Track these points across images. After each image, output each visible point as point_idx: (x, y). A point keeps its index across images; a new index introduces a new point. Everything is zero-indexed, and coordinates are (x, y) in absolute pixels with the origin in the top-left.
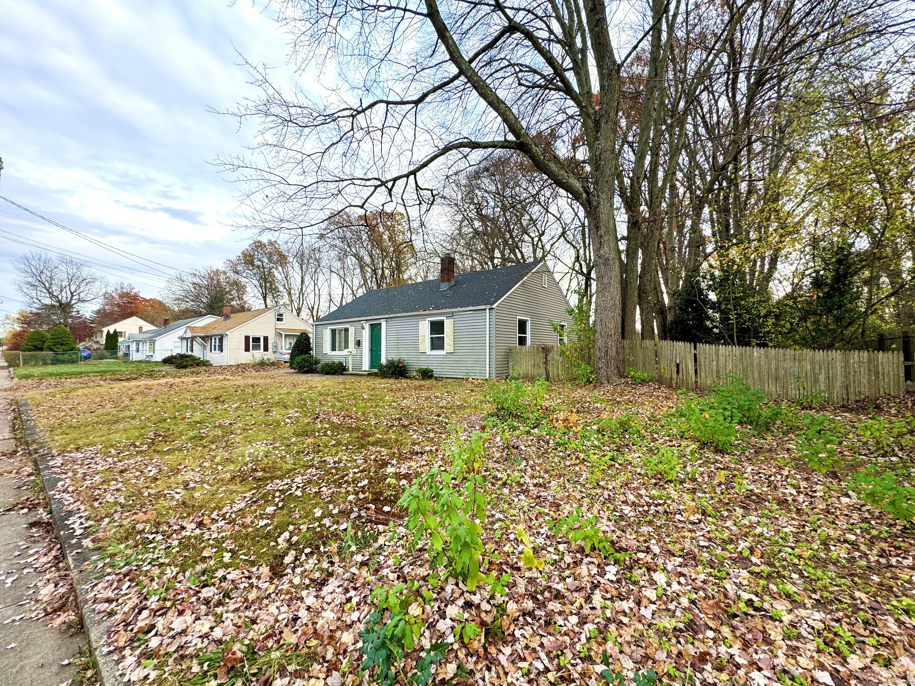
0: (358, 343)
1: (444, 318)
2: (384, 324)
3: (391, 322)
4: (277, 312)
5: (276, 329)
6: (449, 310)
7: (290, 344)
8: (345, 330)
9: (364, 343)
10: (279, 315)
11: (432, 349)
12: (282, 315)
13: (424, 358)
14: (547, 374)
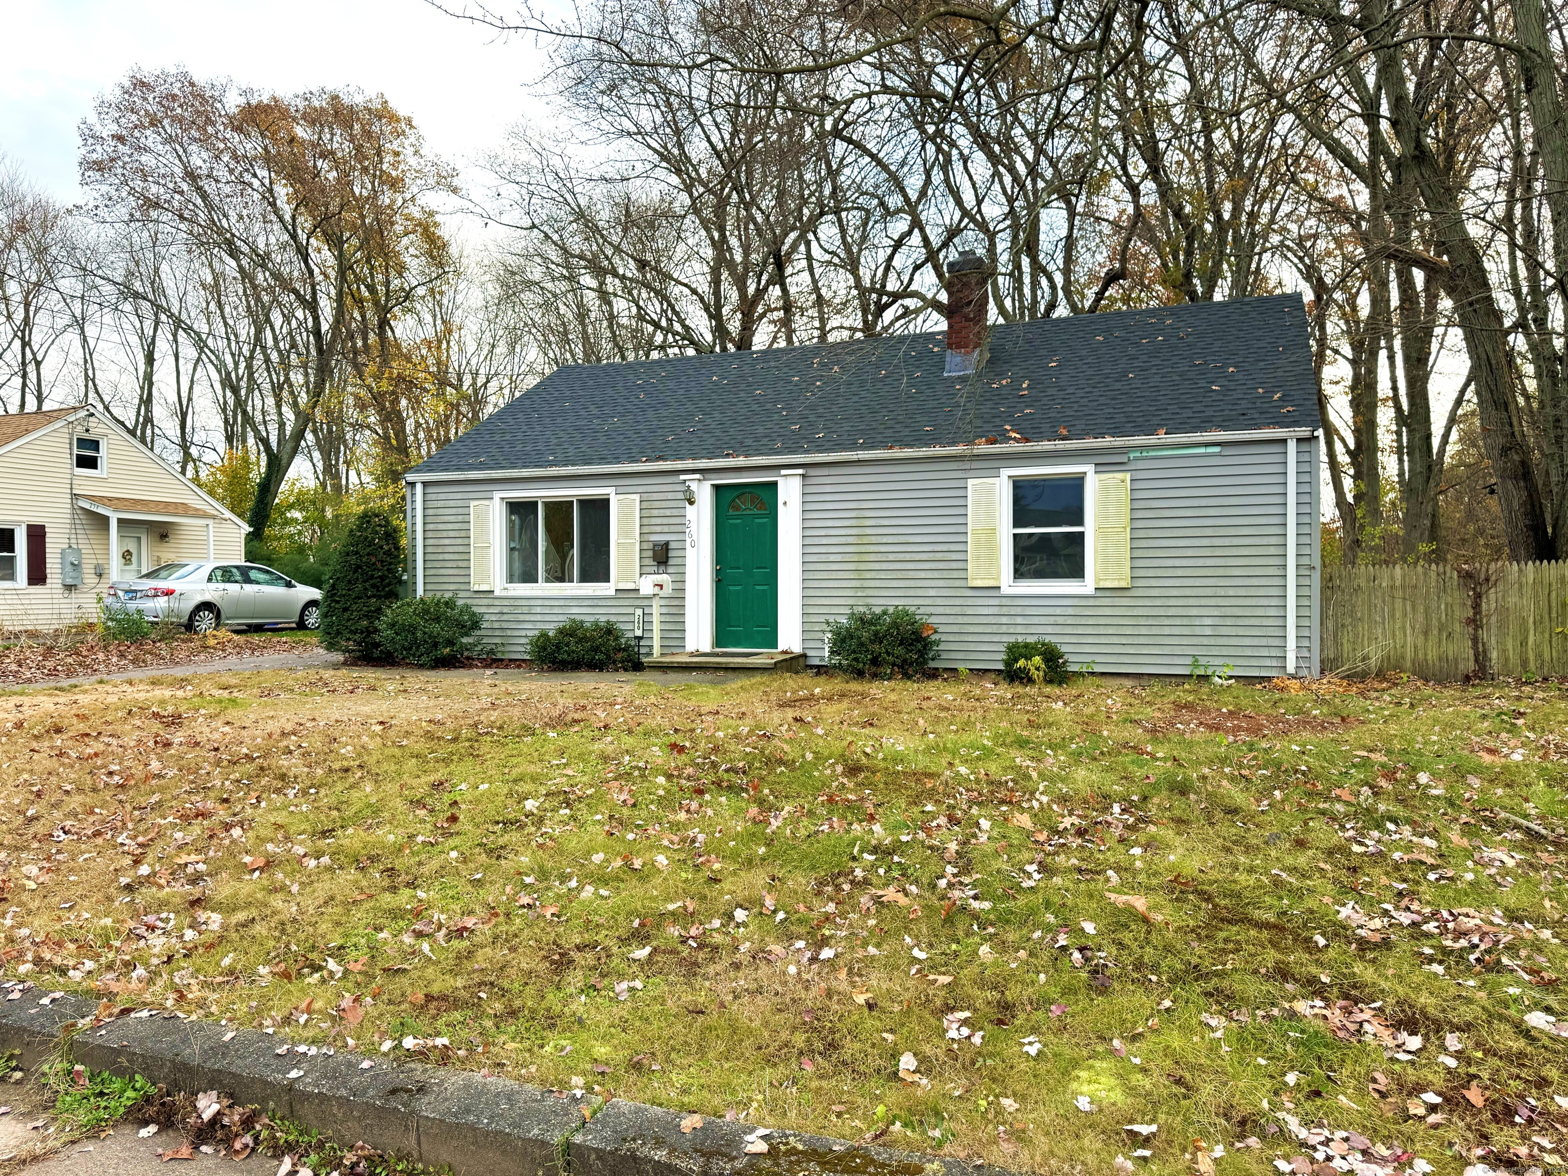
0: (661, 556)
1: (1088, 469)
2: (789, 489)
3: (826, 481)
4: (79, 431)
5: (75, 496)
6: (1108, 441)
7: (127, 556)
8: (587, 504)
9: (690, 553)
10: (82, 442)
11: (1019, 574)
12: (95, 445)
13: (986, 607)
14: (1481, 658)
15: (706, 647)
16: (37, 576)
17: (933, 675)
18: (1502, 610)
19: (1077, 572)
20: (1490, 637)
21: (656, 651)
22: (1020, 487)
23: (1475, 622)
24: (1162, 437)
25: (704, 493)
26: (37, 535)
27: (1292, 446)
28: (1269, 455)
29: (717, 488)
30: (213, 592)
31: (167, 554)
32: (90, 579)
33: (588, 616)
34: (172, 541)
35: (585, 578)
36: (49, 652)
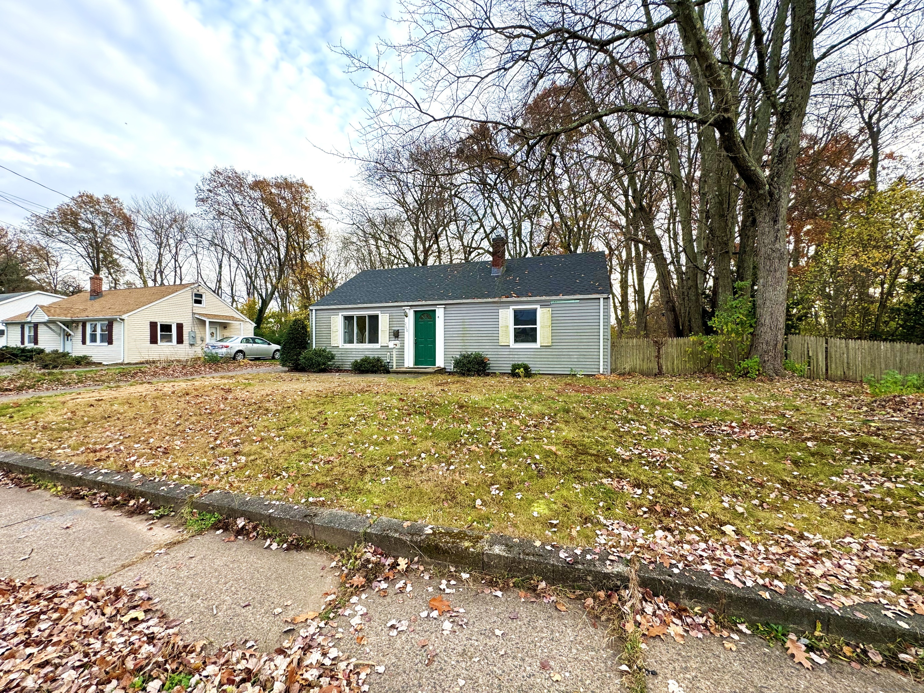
0: (396, 335)
1: (538, 307)
2: (440, 312)
3: (452, 309)
4: (195, 291)
5: (194, 314)
6: (544, 298)
7: (212, 334)
8: (370, 317)
9: (406, 334)
10: (196, 295)
11: (516, 341)
12: (201, 296)
13: (505, 352)
14: (660, 368)
15: (412, 365)
16: (180, 340)
17: (488, 375)
18: (666, 353)
19: (534, 340)
20: (663, 361)
21: (394, 367)
22: (516, 312)
23: (658, 357)
24: (561, 297)
25: (411, 313)
26: (180, 327)
27: (602, 300)
28: (594, 303)
29: (415, 312)
30: (242, 346)
31: (226, 333)
32: (199, 342)
33: (371, 355)
34: (228, 330)
35: (370, 342)
36: (184, 367)
